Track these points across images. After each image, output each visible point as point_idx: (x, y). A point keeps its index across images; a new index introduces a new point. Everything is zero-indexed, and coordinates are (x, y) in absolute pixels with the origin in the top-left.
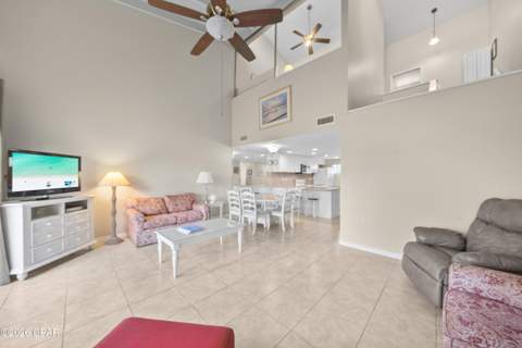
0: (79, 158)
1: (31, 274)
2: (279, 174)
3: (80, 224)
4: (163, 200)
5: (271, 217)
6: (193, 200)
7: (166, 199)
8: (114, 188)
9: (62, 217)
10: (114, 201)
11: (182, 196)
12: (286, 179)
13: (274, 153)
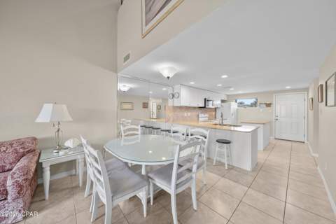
12: (189, 114)
13: (168, 78)
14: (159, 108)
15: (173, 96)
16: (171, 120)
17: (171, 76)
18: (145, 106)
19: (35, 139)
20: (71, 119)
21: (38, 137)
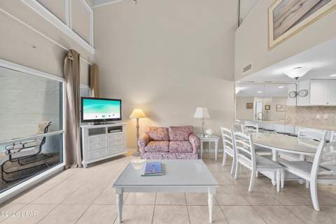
0: (120, 101)
1: (90, 165)
2: (310, 108)
3: (117, 140)
4: (167, 130)
5: (287, 173)
6: (191, 131)
7: (170, 130)
8: (138, 119)
9: (106, 136)
10: (138, 127)
11: (182, 128)
12: (326, 116)
13: (297, 78)
14: (267, 108)
15: (296, 94)
16: (294, 121)
17: (300, 75)
18: (250, 106)
19: (192, 127)
20: (209, 117)
21: (194, 126)
